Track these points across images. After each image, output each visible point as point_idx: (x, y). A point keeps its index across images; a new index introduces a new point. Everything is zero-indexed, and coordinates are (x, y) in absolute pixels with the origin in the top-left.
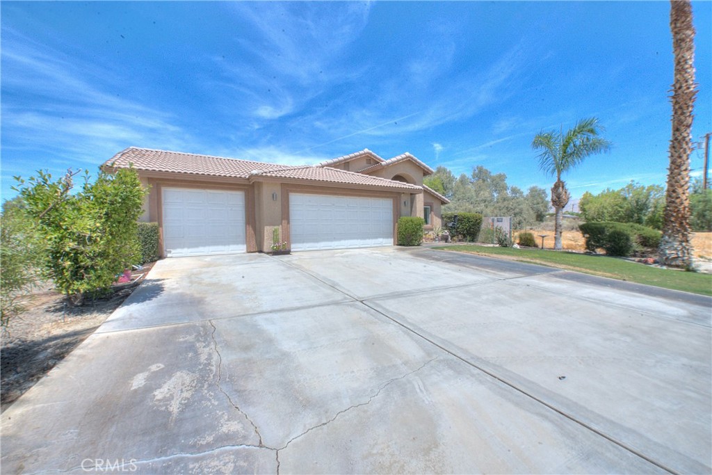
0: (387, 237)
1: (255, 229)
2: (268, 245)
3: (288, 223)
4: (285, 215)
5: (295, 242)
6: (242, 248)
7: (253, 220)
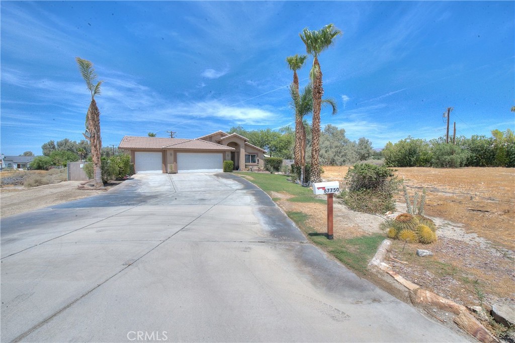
1: (165, 165)
2: (169, 171)
3: (176, 163)
4: (175, 160)
5: (180, 170)
6: (161, 172)
7: (165, 162)
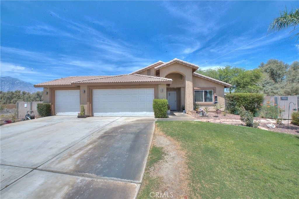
0: (150, 111)
5: (96, 112)
